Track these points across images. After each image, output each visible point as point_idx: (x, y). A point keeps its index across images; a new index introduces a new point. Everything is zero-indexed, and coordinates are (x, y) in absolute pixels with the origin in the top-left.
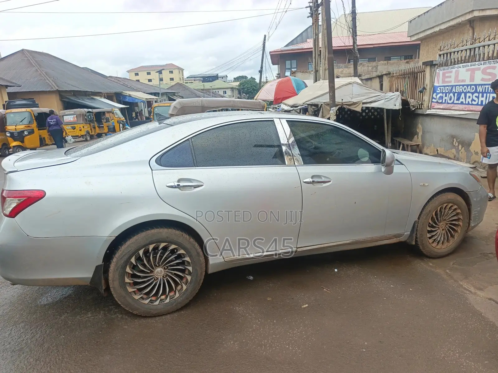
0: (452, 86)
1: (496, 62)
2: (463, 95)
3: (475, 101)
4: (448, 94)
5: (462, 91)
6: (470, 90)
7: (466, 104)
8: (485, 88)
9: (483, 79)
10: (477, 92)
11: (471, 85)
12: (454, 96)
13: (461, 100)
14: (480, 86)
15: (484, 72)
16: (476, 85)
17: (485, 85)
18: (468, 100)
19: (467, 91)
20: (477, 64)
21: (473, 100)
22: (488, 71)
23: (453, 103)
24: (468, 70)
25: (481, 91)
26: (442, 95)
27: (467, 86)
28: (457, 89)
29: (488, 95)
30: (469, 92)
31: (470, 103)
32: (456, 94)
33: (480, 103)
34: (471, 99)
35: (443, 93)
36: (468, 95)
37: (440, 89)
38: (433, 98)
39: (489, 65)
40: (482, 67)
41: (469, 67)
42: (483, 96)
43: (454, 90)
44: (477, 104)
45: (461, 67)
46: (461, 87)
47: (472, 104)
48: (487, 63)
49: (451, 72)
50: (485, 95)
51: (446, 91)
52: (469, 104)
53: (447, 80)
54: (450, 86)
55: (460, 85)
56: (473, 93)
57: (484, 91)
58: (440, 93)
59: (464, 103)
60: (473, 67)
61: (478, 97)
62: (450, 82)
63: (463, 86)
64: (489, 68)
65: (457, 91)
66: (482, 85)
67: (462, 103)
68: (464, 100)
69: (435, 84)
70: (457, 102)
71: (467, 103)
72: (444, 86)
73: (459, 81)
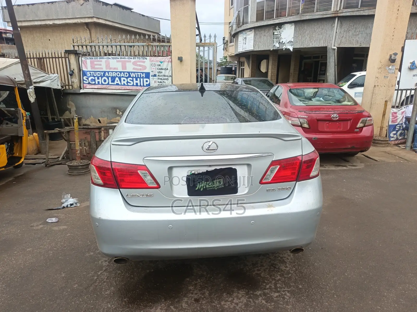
0: (105, 72)
1: (144, 59)
2: (117, 79)
3: (130, 83)
4: (100, 78)
5: (116, 76)
6: (123, 75)
7: (121, 85)
8: (138, 75)
9: (134, 69)
10: (131, 77)
11: (124, 72)
12: (108, 79)
13: (116, 82)
14: (133, 73)
15: (134, 64)
16: (129, 73)
17: (137, 72)
18: (123, 82)
19: (121, 76)
20: (127, 58)
21: (128, 82)
22: (138, 63)
23: (108, 84)
24: (118, 62)
25: (134, 76)
26: (94, 78)
27: (121, 72)
28: (110, 74)
29: (142, 79)
30: (123, 77)
31: (126, 84)
32: (110, 78)
33: (135, 84)
34: (126, 81)
35: (94, 77)
36: (122, 79)
37: (91, 74)
38: (83, 80)
39: (138, 60)
40: (133, 60)
41: (119, 59)
42: (137, 80)
43: (107, 74)
44: (133, 85)
45: (111, 58)
46: (113, 73)
47: (128, 85)
48: (137, 58)
49: (101, 61)
50: (138, 79)
51: (98, 75)
52: (124, 85)
53: (96, 67)
54: (102, 72)
55: (112, 72)
56: (127, 78)
57: (137, 76)
58: (91, 76)
59: (120, 84)
60: (123, 59)
61: (133, 81)
62: (102, 68)
63: (116, 72)
64: (139, 62)
65: (110, 76)
66: (134, 73)
67: (117, 84)
68: (119, 82)
69: (84, 69)
70: (113, 83)
71: (123, 84)
72: (95, 72)
73: (110, 69)
